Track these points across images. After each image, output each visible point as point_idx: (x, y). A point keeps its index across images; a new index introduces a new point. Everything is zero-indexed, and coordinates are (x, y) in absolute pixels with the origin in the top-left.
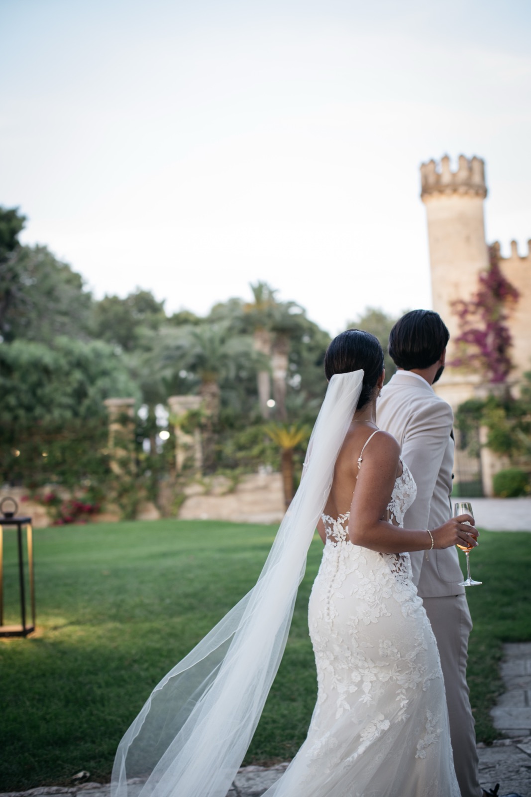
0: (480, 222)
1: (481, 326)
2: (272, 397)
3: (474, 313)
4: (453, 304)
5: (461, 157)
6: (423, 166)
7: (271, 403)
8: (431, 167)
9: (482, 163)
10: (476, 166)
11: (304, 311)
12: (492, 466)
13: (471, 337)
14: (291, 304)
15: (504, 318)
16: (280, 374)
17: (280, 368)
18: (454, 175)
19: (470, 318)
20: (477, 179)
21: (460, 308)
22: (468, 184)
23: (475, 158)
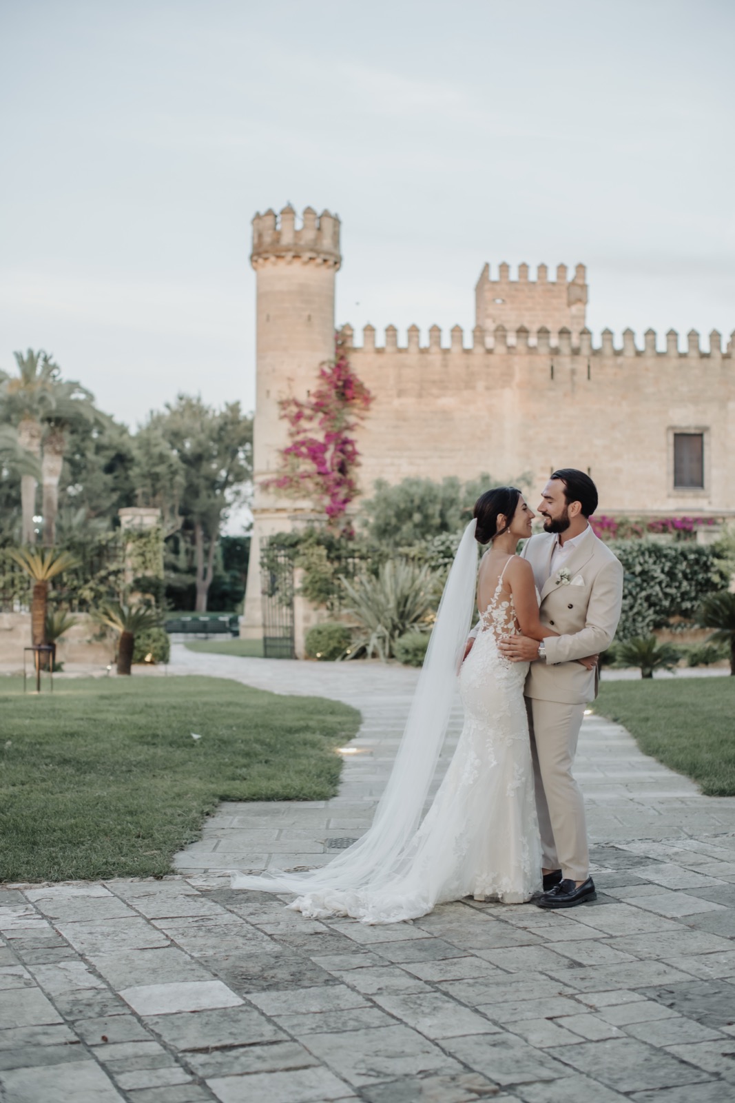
0: (329, 299)
1: (320, 437)
2: (38, 513)
3: (311, 418)
4: (283, 404)
5: (309, 211)
6: (258, 216)
7: (38, 519)
8: (269, 221)
9: (337, 221)
10: (327, 225)
11: (91, 397)
12: (307, 619)
13: (304, 450)
14: (74, 386)
15: (350, 428)
16: (51, 481)
17: (52, 472)
18: (297, 234)
19: (304, 424)
20: (327, 243)
21: (294, 410)
22: (315, 249)
23: (326, 214)
